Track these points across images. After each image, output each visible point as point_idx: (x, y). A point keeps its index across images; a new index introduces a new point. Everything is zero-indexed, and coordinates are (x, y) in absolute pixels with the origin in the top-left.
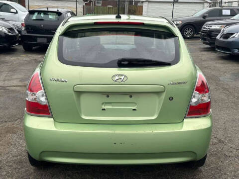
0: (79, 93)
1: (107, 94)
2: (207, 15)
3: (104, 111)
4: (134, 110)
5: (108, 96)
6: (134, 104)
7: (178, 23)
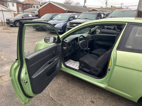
7: (12, 20)
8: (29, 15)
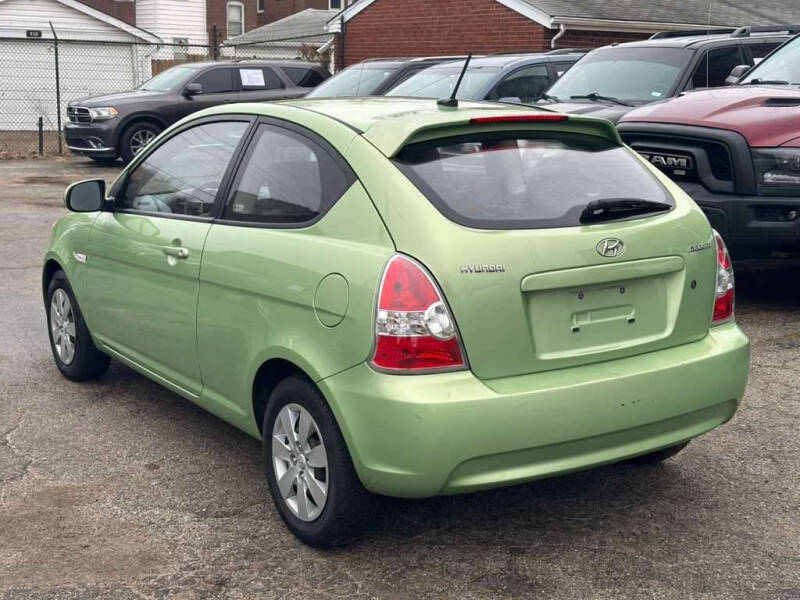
0: (527, 295)
1: (579, 291)
2: (197, 86)
3: (577, 334)
4: (631, 321)
5: (581, 297)
6: (628, 308)
7: (105, 113)
8: (244, 73)
